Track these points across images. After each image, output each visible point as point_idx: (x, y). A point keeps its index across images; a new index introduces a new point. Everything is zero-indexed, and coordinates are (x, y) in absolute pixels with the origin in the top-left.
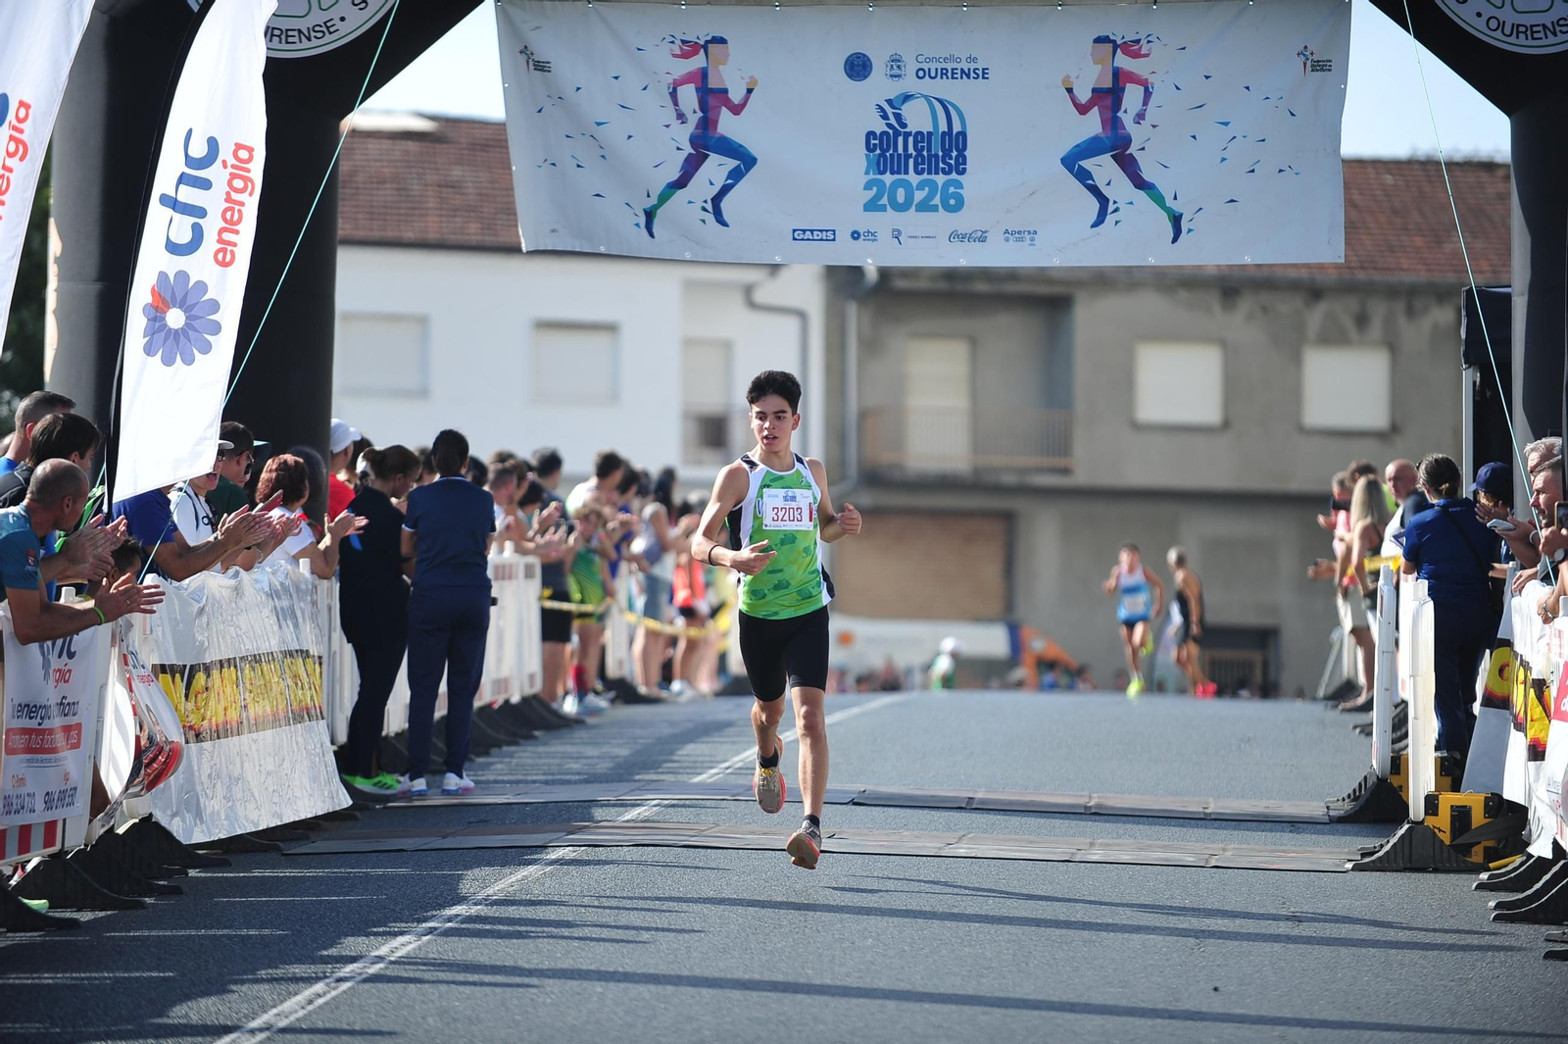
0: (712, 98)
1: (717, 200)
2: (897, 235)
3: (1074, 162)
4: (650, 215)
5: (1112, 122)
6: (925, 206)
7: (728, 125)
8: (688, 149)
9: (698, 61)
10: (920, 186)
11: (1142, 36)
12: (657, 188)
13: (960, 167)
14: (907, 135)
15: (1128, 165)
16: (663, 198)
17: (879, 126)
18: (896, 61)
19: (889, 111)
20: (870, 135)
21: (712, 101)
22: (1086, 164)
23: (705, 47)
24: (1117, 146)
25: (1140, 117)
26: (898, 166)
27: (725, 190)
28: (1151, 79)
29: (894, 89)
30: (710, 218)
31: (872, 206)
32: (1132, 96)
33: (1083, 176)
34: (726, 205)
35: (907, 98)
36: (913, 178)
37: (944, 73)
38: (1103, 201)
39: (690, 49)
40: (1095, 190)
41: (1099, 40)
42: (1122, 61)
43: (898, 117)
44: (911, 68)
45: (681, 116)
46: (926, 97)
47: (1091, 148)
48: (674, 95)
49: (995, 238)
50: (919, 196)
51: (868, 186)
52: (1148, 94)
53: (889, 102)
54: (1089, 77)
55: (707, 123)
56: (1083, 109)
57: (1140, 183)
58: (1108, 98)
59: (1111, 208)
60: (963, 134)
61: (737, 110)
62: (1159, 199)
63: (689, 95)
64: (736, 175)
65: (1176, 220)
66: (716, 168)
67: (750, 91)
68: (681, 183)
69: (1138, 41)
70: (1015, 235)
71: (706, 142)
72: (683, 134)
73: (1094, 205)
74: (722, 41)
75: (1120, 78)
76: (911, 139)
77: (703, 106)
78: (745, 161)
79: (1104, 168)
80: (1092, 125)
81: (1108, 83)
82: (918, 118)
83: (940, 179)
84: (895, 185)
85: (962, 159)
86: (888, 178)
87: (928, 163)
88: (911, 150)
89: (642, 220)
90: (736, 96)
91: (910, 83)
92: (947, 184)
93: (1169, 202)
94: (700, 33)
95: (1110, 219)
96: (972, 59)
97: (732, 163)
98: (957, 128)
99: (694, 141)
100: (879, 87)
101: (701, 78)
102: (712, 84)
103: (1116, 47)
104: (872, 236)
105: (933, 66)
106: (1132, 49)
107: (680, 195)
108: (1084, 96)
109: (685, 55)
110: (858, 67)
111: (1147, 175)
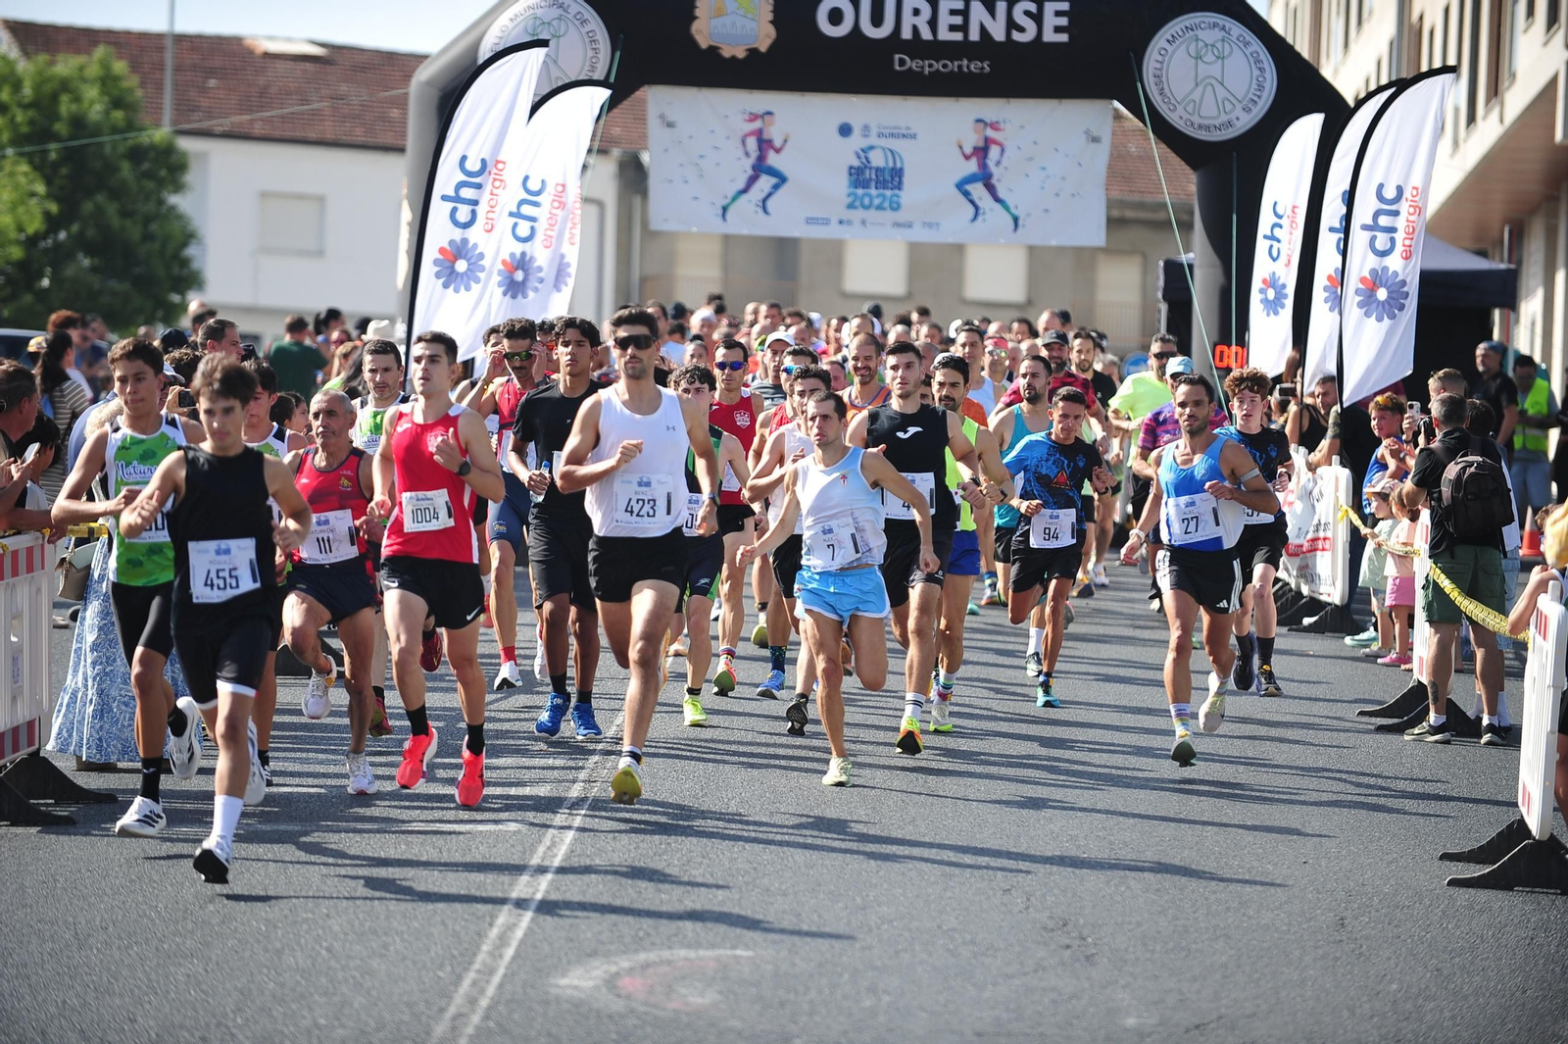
0: (765, 144)
1: (764, 201)
2: (863, 222)
3: (960, 186)
4: (725, 209)
5: (983, 165)
6: (880, 208)
7: (773, 159)
8: (750, 172)
9: (758, 124)
10: (877, 197)
11: (1001, 120)
12: (731, 193)
13: (899, 187)
14: (871, 168)
15: (991, 189)
16: (734, 199)
17: (856, 163)
18: (866, 128)
19: (862, 154)
20: (851, 168)
21: (764, 146)
22: (969, 187)
23: (762, 116)
24: (986, 179)
25: (998, 163)
26: (865, 185)
27: (770, 195)
28: (1006, 143)
29: (864, 143)
30: (760, 211)
31: (851, 206)
32: (994, 152)
33: (966, 194)
34: (770, 204)
35: (872, 148)
36: (873, 192)
37: (892, 135)
38: (977, 208)
39: (753, 117)
40: (972, 202)
41: (979, 121)
42: (990, 133)
43: (866, 158)
44: (874, 131)
45: (747, 154)
46: (883, 149)
47: (971, 179)
48: (744, 142)
49: (917, 227)
50: (877, 201)
51: (849, 196)
52: (1003, 150)
53: (863, 150)
54: (971, 141)
55: (761, 158)
56: (967, 158)
57: (997, 199)
58: (981, 152)
59: (981, 211)
60: (901, 169)
61: (778, 151)
62: (1007, 208)
63: (752, 143)
64: (776, 187)
65: (1016, 220)
66: (765, 183)
67: (786, 141)
68: (745, 191)
69: (997, 123)
70: (929, 225)
71: (760, 168)
72: (748, 164)
73: (971, 210)
74: (769, 113)
75: (988, 142)
76: (873, 172)
77: (760, 149)
78: (782, 179)
79: (978, 190)
80: (972, 166)
81: (981, 144)
82: (877, 159)
83: (888, 193)
84: (864, 195)
85: (900, 183)
86: (860, 191)
87: (881, 184)
88: (874, 177)
89: (720, 212)
90: (777, 143)
91: (873, 140)
92: (892, 196)
93: (1013, 210)
94: (759, 109)
95: (980, 218)
96: (908, 128)
97: (774, 180)
98: (899, 165)
99: (754, 168)
100: (856, 141)
101: (759, 133)
102: (765, 136)
103: (986, 124)
104: (850, 223)
105: (887, 131)
106: (994, 126)
107: (745, 198)
108: (968, 150)
109: (751, 120)
110: (845, 130)
111: (1001, 194)
